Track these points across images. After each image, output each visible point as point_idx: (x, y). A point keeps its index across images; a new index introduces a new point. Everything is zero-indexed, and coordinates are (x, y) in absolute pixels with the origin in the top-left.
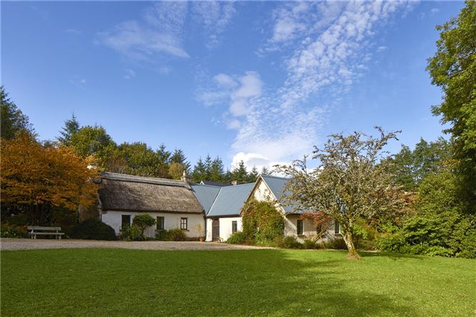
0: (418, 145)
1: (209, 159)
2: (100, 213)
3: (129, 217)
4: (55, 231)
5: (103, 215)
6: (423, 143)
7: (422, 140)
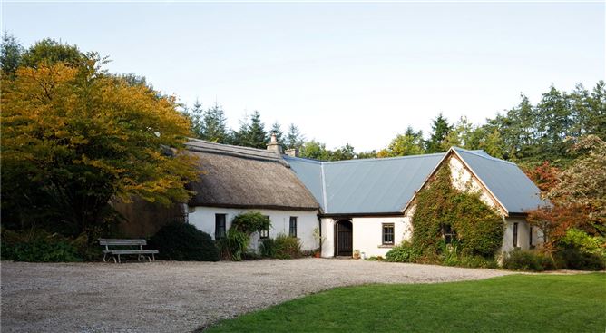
0: (547, 95)
1: (198, 106)
2: (186, 211)
3: (224, 216)
4: (137, 247)
5: (190, 215)
6: (554, 93)
7: (553, 89)
